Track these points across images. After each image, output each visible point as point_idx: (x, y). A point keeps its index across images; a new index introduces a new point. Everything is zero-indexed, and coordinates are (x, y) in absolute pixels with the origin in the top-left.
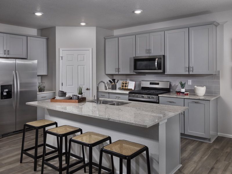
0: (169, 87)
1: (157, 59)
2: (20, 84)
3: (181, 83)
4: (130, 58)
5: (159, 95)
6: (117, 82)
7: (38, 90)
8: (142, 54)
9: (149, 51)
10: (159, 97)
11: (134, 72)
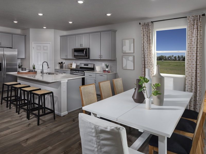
0: (93, 67)
1: (85, 50)
2: (6, 64)
3: (106, 65)
4: (72, 49)
5: (85, 71)
6: (64, 64)
7: (18, 67)
8: (78, 46)
9: (81, 45)
10: (84, 72)
11: (74, 57)
